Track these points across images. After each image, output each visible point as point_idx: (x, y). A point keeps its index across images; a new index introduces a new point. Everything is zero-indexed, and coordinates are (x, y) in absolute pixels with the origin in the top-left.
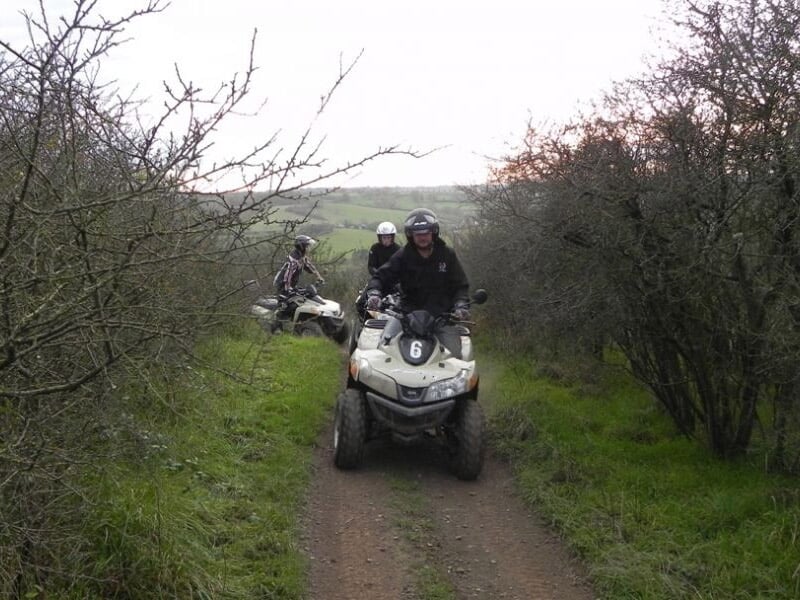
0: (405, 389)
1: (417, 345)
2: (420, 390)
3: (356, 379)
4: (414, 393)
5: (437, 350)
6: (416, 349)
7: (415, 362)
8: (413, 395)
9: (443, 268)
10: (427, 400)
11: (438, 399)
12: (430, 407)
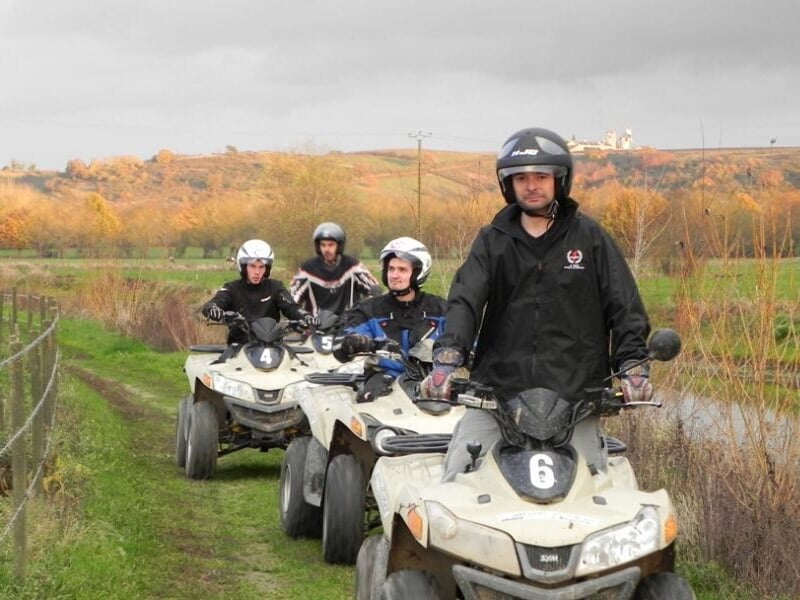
0: (534, 552)
1: (541, 463)
2: (565, 552)
3: (423, 542)
4: (554, 558)
5: (582, 470)
6: (541, 469)
7: (544, 496)
8: (552, 564)
9: (575, 260)
10: (582, 569)
11: (603, 567)
12: (590, 583)
